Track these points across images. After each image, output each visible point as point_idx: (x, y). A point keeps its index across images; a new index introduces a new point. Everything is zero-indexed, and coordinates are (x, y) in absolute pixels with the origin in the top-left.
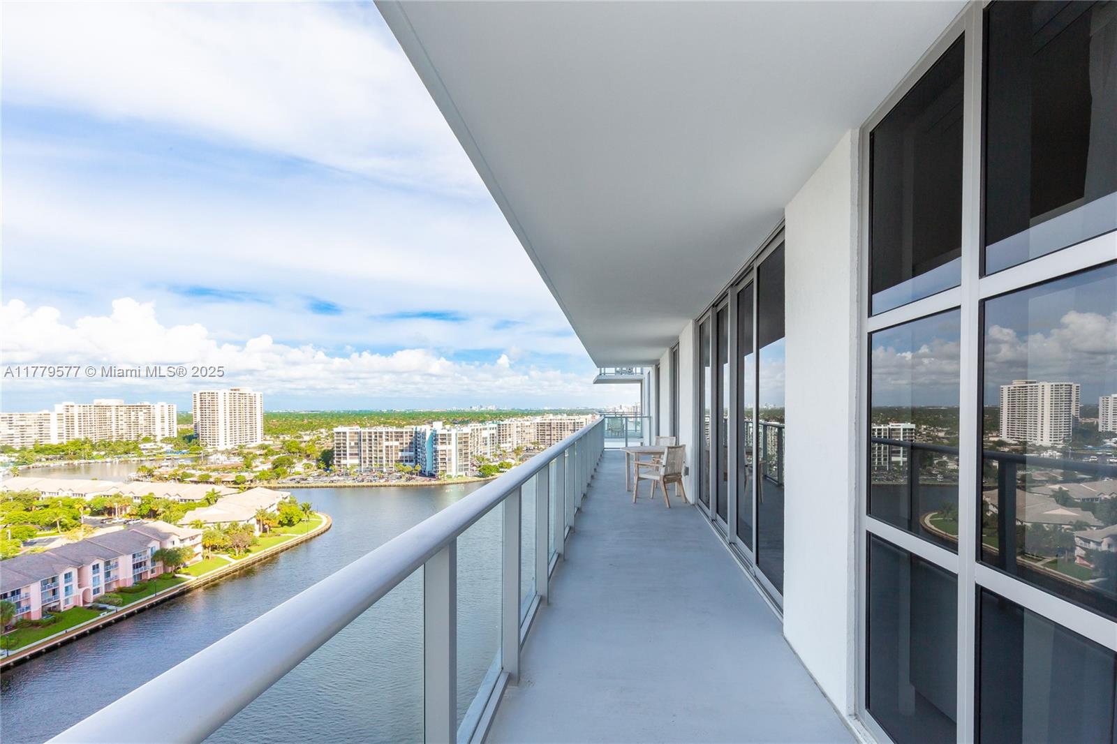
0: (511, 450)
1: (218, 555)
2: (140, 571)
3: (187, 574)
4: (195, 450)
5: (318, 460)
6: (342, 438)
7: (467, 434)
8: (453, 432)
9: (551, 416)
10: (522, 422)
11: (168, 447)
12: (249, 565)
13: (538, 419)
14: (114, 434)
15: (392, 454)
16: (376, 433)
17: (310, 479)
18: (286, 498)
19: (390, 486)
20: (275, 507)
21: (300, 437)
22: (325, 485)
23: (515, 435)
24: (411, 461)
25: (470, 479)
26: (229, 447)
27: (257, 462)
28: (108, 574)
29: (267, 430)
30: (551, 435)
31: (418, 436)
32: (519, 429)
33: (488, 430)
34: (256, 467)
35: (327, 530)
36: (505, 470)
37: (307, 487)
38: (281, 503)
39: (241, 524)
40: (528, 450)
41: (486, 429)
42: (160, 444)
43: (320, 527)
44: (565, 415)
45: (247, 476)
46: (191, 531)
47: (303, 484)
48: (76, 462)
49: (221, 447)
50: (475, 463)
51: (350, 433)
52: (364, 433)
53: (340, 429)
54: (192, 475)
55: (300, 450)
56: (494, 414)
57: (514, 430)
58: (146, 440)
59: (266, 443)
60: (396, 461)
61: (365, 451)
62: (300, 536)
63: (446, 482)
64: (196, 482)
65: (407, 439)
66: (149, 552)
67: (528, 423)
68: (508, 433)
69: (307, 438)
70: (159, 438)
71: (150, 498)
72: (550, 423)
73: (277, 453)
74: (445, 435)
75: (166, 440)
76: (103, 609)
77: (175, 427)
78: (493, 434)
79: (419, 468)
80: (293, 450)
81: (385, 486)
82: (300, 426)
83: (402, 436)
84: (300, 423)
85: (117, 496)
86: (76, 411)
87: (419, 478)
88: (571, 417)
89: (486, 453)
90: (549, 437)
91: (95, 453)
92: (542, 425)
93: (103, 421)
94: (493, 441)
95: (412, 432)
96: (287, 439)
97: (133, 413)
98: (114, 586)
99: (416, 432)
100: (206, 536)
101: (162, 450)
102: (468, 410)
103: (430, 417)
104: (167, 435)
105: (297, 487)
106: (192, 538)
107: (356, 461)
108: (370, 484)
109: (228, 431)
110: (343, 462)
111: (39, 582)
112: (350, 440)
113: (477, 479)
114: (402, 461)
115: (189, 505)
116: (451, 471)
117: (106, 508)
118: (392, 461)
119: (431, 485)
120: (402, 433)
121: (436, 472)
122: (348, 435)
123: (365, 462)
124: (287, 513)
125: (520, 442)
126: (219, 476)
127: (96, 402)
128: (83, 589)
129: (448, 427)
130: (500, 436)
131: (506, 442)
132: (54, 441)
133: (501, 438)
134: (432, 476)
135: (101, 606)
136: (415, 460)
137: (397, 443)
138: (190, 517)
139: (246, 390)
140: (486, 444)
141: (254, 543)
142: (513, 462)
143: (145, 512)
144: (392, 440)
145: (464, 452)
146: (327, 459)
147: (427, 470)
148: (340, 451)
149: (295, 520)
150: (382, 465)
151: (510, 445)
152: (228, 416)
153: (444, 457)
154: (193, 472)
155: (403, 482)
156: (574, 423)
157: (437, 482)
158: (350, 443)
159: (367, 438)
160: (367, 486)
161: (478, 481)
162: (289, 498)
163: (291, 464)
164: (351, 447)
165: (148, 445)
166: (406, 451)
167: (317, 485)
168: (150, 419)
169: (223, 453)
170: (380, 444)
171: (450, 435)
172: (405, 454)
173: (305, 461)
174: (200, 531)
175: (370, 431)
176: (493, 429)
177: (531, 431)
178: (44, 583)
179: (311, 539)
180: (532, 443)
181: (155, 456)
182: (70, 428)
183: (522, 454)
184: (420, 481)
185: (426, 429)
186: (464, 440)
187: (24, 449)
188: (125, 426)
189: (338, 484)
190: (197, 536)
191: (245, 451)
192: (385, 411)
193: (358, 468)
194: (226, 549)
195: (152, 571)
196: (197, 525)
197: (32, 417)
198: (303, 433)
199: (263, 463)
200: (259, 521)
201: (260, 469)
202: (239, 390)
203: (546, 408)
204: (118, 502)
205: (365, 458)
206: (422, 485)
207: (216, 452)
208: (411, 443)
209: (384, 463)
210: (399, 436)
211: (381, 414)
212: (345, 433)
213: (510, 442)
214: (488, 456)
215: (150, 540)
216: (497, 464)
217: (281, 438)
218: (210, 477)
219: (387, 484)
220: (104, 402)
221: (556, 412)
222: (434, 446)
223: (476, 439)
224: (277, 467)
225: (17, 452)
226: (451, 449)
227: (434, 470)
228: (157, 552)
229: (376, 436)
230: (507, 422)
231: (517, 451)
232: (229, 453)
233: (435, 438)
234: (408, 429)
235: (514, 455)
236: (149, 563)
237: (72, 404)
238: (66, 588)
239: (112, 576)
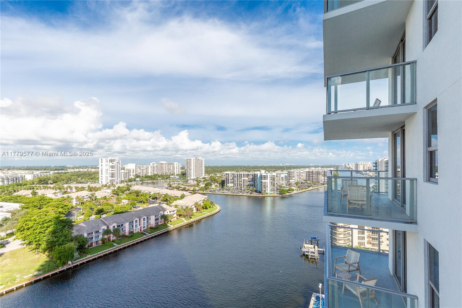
0: (294, 183)
1: (182, 218)
2: (157, 222)
3: (171, 225)
4: (185, 178)
5: (220, 184)
6: (228, 176)
7: (275, 175)
8: (269, 175)
9: (313, 168)
10: (300, 171)
11: (178, 177)
12: (190, 223)
13: (307, 170)
14: (164, 173)
15: (245, 183)
16: (239, 174)
17: (216, 191)
18: (206, 198)
19: (244, 196)
20: (202, 201)
21: (216, 175)
22: (221, 194)
23: (296, 176)
24: (252, 186)
25: (275, 195)
26: (194, 178)
27: (201, 184)
29: (206, 172)
30: (313, 177)
31: (255, 176)
32: (298, 174)
34: (200, 185)
35: (219, 212)
36: (291, 192)
37: (215, 194)
38: (204, 200)
39: (189, 207)
40: (302, 183)
41: (283, 173)
42: (175, 176)
43: (216, 211)
44: (320, 168)
45: (197, 188)
46: (173, 208)
47: (214, 192)
48: (154, 181)
49: (192, 178)
50: (278, 188)
51: (231, 174)
52: (235, 174)
53: (227, 172)
54: (181, 187)
55: (215, 180)
56: (289, 167)
57: (296, 174)
58: (172, 175)
59: (205, 177)
60: (247, 186)
61: (235, 181)
62: (209, 214)
63: (265, 196)
64: (182, 190)
65: (251, 177)
66: (160, 215)
67: (302, 171)
68: (293, 176)
69: (218, 175)
70: (176, 174)
71: (166, 195)
72: (313, 171)
73: (208, 181)
74: (265, 176)
75: (177, 175)
77: (180, 170)
78: (286, 176)
79: (255, 189)
80: (213, 180)
81: (242, 196)
82: (217, 171)
83: (249, 176)
84: (217, 170)
85: (158, 193)
86: (155, 165)
87: (255, 193)
88: (323, 169)
89: (283, 184)
90: (312, 178)
91: (159, 179)
92: (309, 172)
93: (162, 168)
94: (286, 179)
95: (252, 174)
96: (212, 175)
97: (169, 166)
98: (149, 226)
99: (254, 174)
100: (178, 211)
101: (176, 178)
102: (277, 165)
103: (258, 168)
104: (178, 173)
105: (212, 194)
106: (174, 211)
107: (232, 185)
108: (236, 194)
109: (194, 172)
110: (228, 185)
111: (128, 222)
112: (230, 177)
113: (278, 195)
114: (249, 186)
115: (176, 198)
116: (268, 191)
117: (155, 197)
118: (245, 186)
119: (259, 196)
120: (249, 174)
121: (261, 191)
122: (230, 175)
123: (235, 185)
124: (205, 204)
125: (298, 179)
126: (188, 188)
127: (160, 162)
128: (140, 226)
129: (267, 172)
130: (289, 176)
131: (292, 180)
132: (150, 174)
133: (290, 178)
134: (260, 192)
135: (145, 233)
136: (254, 185)
137: (247, 179)
138: (175, 203)
139: (200, 158)
140: (283, 180)
141: (193, 215)
142: (295, 188)
143: (165, 200)
144: (245, 177)
145: (273, 183)
146: (223, 184)
147: (258, 190)
148: (227, 181)
149: (208, 207)
150: (242, 187)
151: (294, 180)
152: (194, 167)
153: (265, 185)
154: (182, 186)
155: (248, 194)
156: (324, 172)
157: (262, 195)
158: (230, 178)
159: (236, 176)
160: (236, 195)
161: (279, 196)
162: (207, 198)
163: (211, 185)
164: (231, 179)
165: (172, 176)
166: (251, 182)
167: (218, 193)
168: (174, 168)
169: (192, 180)
170: (241, 178)
171: (267, 176)
172: (250, 183)
173: (216, 184)
174: (176, 209)
176: (286, 173)
177: (304, 175)
178: (130, 223)
179: (213, 215)
180: (304, 180)
181: (174, 180)
182: (153, 170)
183: (299, 185)
184: (255, 194)
185: (258, 173)
186: (273, 178)
187: (143, 176)
188: (167, 170)
189: (226, 194)
191: (199, 179)
192: (246, 165)
193: (233, 188)
194: (184, 216)
195: (161, 222)
196: (176, 206)
197: (145, 166)
198: (217, 173)
199: (203, 184)
200: (195, 207)
201: (201, 186)
202: (198, 158)
203: (312, 165)
204: (158, 196)
205: (236, 184)
206: (256, 196)
207: (191, 179)
208: (252, 179)
209: (242, 186)
210: (248, 175)
211: (244, 167)
212: (229, 174)
213: (294, 179)
214: (284, 185)
215: (161, 211)
216: (287, 189)
217: (210, 175)
218: (186, 188)
219: (243, 195)
220: (162, 162)
221: (316, 167)
222: (261, 180)
223: (279, 178)
224: (206, 186)
225: (141, 177)
226: (268, 181)
227: (261, 190)
228: (162, 215)
229: (239, 176)
230: (292, 170)
231: (297, 184)
232: (194, 180)
233: (261, 177)
234: (251, 173)
235: (295, 185)
236: (160, 219)
237: (154, 163)
238: (136, 225)
239: (149, 222)
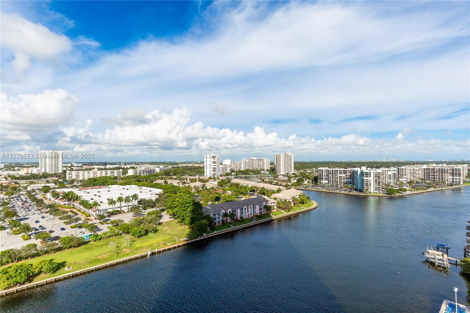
0: (406, 182)
1: (281, 210)
2: (261, 211)
3: (272, 215)
4: (274, 174)
5: (312, 180)
6: (321, 172)
7: (380, 173)
8: (372, 171)
9: (434, 165)
10: (414, 168)
11: (267, 173)
12: (289, 216)
13: (425, 166)
14: (255, 168)
15: (342, 180)
16: (335, 170)
17: (310, 187)
18: (302, 193)
19: (341, 193)
20: (298, 196)
21: (306, 171)
22: (315, 190)
23: (409, 174)
24: (351, 184)
25: (381, 195)
26: (284, 173)
27: (292, 179)
28: (253, 210)
29: (295, 168)
30: (434, 175)
31: (354, 172)
32: (412, 171)
33: (392, 171)
34: (292, 181)
35: (315, 208)
36: (403, 192)
37: (308, 190)
38: (300, 195)
39: (288, 200)
40: (417, 182)
41: (390, 171)
42: (266, 171)
43: (313, 206)
44: (445, 165)
45: (290, 184)
46: (273, 201)
47: (307, 189)
48: (247, 176)
49: (282, 173)
50: (384, 187)
51: (325, 170)
52: (330, 170)
53: (321, 168)
54: (274, 182)
55: (306, 176)
56: (395, 163)
57: (408, 172)
58: (262, 170)
59: (295, 173)
60: (344, 183)
61: (330, 178)
62: (306, 208)
63: (368, 195)
64: (275, 185)
65: (349, 174)
66: (263, 205)
67: (418, 168)
68: (404, 173)
69: (308, 171)
70: (265, 170)
71: (263, 188)
72: (434, 169)
73: (299, 177)
74: (368, 173)
75: (267, 170)
76: (253, 221)
77: (269, 166)
78: (395, 173)
79: (354, 187)
80: (304, 175)
81: (339, 193)
82: (306, 167)
83: (347, 172)
84: (306, 166)
85: (256, 187)
86: (247, 161)
87: (355, 191)
88: (450, 166)
89: (391, 183)
90: (433, 177)
91: (251, 173)
92: (427, 169)
93: (253, 164)
94: (395, 177)
95: (351, 171)
96: (302, 171)
97: (259, 162)
98: (255, 214)
99: (353, 171)
100: (278, 203)
101: (266, 173)
102: (379, 161)
103: (360, 164)
104: (267, 169)
105: (305, 190)
106: (274, 203)
107: (327, 182)
108: (332, 191)
109: (284, 168)
110: (322, 181)
111: (239, 209)
112: (324, 173)
113: (385, 195)
114: (347, 183)
115: (273, 192)
116: (371, 190)
117: (253, 190)
118: (342, 183)
119: (360, 195)
120: (347, 171)
121: (363, 189)
122: (324, 171)
123: (330, 182)
124: (302, 199)
125: (412, 178)
126: (281, 183)
127: (251, 158)
128: (248, 213)
129: (369, 169)
130: (399, 175)
131: (403, 178)
132: (243, 169)
133: (400, 176)
134: (361, 191)
135: (252, 219)
136: (352, 183)
137: (344, 175)
138: (273, 196)
139: (289, 154)
140: (390, 178)
141: (291, 208)
142: (408, 189)
143: (262, 193)
144: (342, 174)
145: (378, 181)
146: (316, 180)
147: (358, 188)
148: (321, 177)
149: (305, 202)
150: (338, 184)
151: (406, 179)
152: (284, 163)
153: (367, 183)
154: (274, 181)
155: (347, 192)
156: (453, 169)
157: (364, 194)
158: (324, 174)
159: (331, 172)
160: (332, 192)
161: (386, 196)
162: (302, 194)
163: (303, 181)
164: (325, 176)
165: (263, 172)
166: (348, 179)
167: (312, 190)
168: (263, 164)
169: (282, 175)
170: (337, 175)
171: (370, 173)
172: (348, 180)
173: (308, 180)
174: (276, 201)
175: (333, 169)
176: (395, 171)
177: (420, 172)
178: (241, 209)
179: (310, 210)
180: (421, 179)
181: (265, 175)
182: (246, 166)
183: (413, 185)
184: (354, 193)
185: (358, 169)
186: (378, 175)
187: (237, 171)
188: (257, 166)
189: (320, 190)
190: (275, 202)
191: (289, 175)
192: (339, 161)
193: (328, 185)
194: (283, 209)
195: (264, 212)
196: (275, 199)
197: (239, 162)
198: (307, 169)
199: (294, 180)
200: (293, 201)
201: (293, 182)
202: (287, 154)
203: (430, 160)
204: (256, 188)
206: (356, 195)
207: (280, 175)
208: (351, 176)
209: (339, 183)
210: (345, 172)
211: (337, 163)
212: (322, 170)
213: (405, 178)
214: (392, 184)
215: (263, 202)
216: (397, 189)
217: (300, 171)
218: (279, 183)
219: (340, 192)
220: (253, 158)
221: (437, 163)
222: (362, 177)
223: (385, 175)
224: (298, 181)
225: (235, 172)
226: (371, 179)
227: (362, 188)
228: (265, 206)
229: (335, 172)
230: (403, 167)
231: (410, 183)
232: (283, 175)
233: (362, 173)
234: (349, 169)
235: (408, 185)
236: (263, 209)
237: (246, 159)
238: (245, 212)
239: (254, 211)
